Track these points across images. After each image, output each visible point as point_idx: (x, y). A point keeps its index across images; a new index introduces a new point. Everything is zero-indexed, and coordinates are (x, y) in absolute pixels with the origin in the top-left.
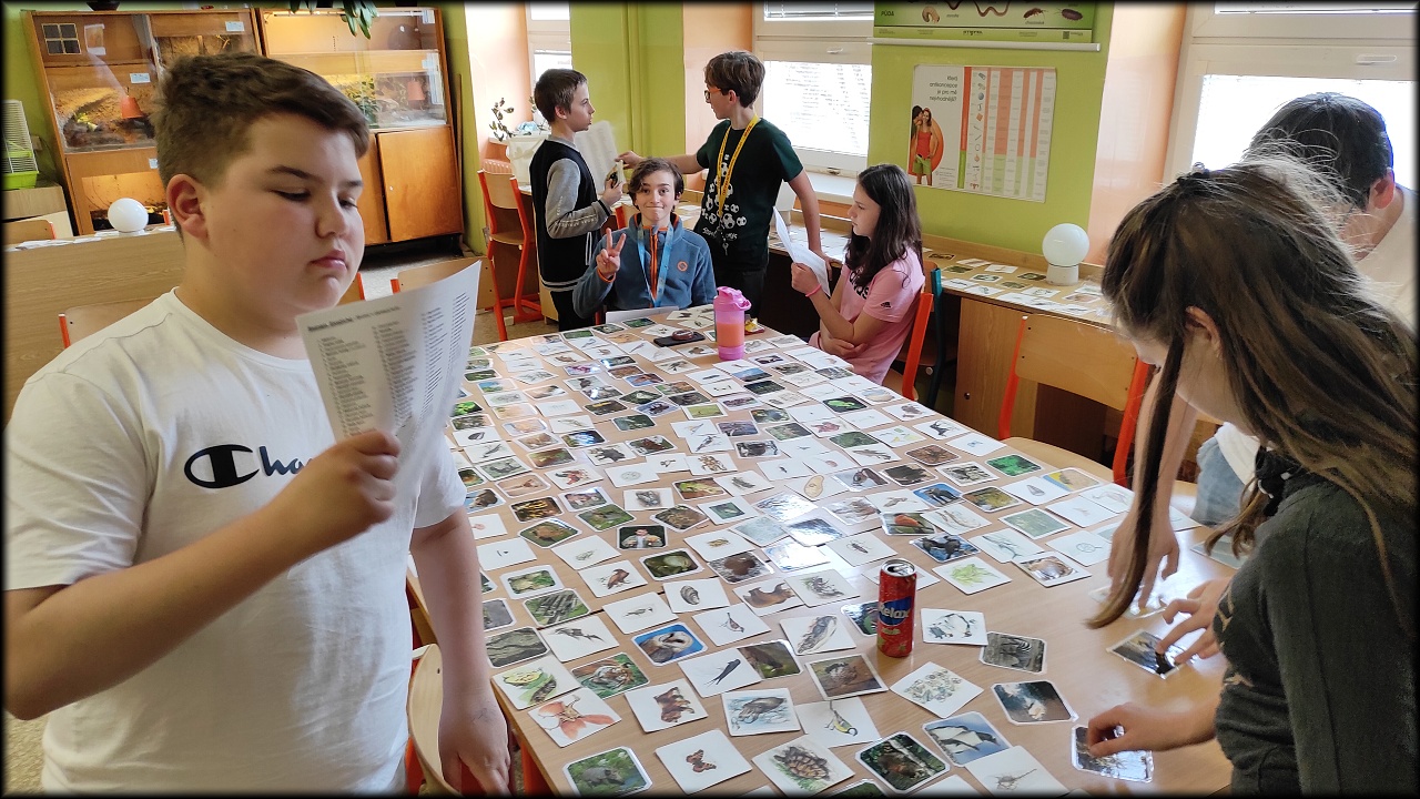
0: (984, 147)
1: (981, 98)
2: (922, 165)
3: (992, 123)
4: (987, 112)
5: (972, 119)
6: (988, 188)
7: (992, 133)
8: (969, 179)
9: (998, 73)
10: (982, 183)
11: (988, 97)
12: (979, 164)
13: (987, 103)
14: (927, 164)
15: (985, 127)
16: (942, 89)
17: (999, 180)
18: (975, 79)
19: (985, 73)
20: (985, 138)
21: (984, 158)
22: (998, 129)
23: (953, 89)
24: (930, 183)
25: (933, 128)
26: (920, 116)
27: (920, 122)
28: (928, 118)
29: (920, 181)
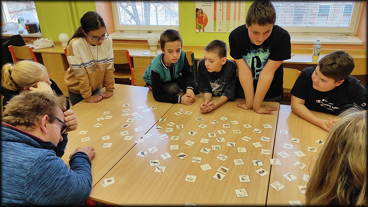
0: (222, 20)
1: (220, 4)
2: (200, 26)
3: (225, 12)
4: (223, 8)
5: (218, 11)
6: (224, 30)
7: (225, 14)
8: (218, 28)
10: (222, 29)
11: (223, 4)
12: (221, 24)
14: (202, 26)
15: (223, 13)
16: (206, 2)
17: (227, 28)
20: (223, 16)
21: (222, 22)
22: (227, 13)
23: (210, 2)
24: (204, 31)
25: (203, 15)
26: (199, 11)
27: (198, 13)
28: (201, 12)
29: (200, 31)
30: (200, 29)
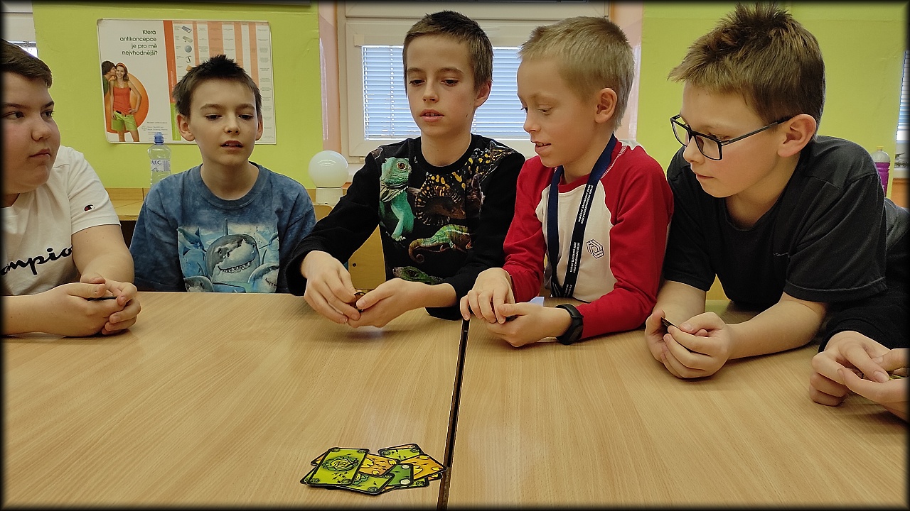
1: (189, 50)
2: (123, 122)
9: (206, 26)
11: (196, 49)
13: (197, 54)
14: (129, 121)
16: (137, 43)
18: (178, 33)
19: (190, 26)
23: (153, 43)
25: (131, 83)
26: (112, 71)
27: (113, 78)
28: (122, 73)
29: (122, 139)
30: (122, 131)
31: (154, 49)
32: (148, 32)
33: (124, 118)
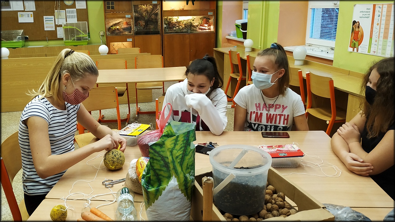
0: (379, 38)
1: (379, 16)
2: (355, 44)
3: (383, 26)
4: (381, 22)
5: (375, 25)
6: (380, 53)
7: (382, 30)
8: (372, 49)
9: (386, 6)
10: (377, 51)
11: (381, 16)
12: (377, 43)
13: (381, 18)
14: (357, 43)
15: (380, 28)
16: (364, 13)
17: (383, 50)
18: (377, 9)
19: (381, 6)
20: (379, 32)
21: (378, 41)
22: (385, 29)
23: (369, 13)
24: (357, 51)
25: (360, 29)
26: (355, 24)
27: (355, 27)
28: (358, 25)
29: (354, 50)
30: (354, 47)
31: (369, 16)
32: (368, 9)
33: (355, 42)
